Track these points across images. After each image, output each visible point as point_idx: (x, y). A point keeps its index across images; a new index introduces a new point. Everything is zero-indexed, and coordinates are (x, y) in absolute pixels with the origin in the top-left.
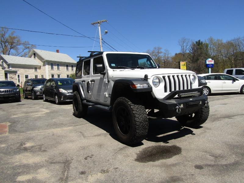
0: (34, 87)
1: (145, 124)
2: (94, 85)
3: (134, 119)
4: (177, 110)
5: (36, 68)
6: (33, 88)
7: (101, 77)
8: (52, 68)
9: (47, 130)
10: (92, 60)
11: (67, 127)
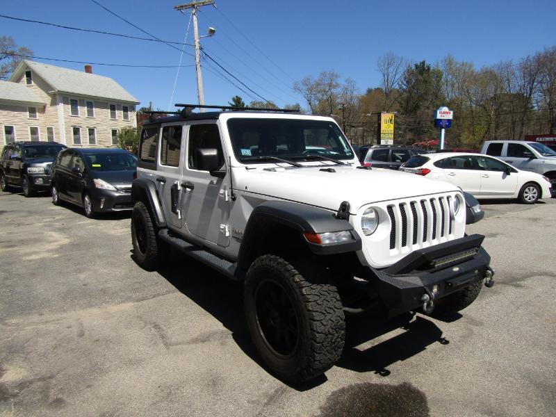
0: (29, 166)
1: (338, 337)
2: (190, 197)
3: (311, 325)
4: (425, 304)
5: (33, 109)
6: (26, 166)
7: (212, 182)
8: (75, 112)
9: (64, 315)
10: (186, 130)
11: (116, 304)
